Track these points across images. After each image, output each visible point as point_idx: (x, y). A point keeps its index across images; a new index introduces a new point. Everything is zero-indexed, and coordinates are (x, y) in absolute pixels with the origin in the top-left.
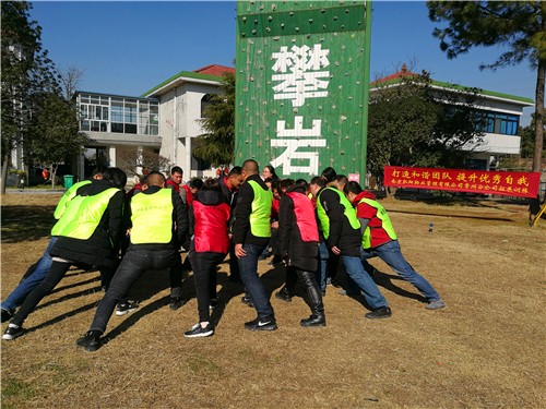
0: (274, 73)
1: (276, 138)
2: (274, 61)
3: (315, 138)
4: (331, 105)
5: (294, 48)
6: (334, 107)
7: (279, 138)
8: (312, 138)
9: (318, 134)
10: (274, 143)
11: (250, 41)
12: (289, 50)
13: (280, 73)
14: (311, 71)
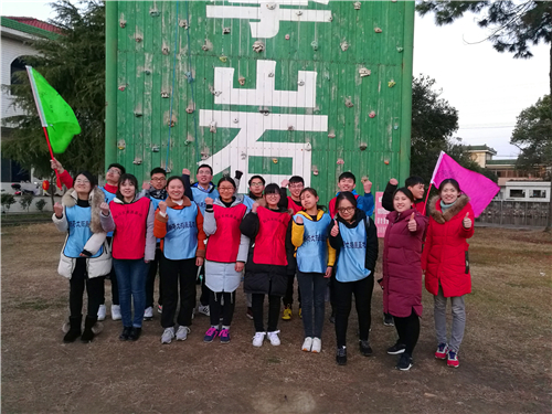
1: (213, 107)
3: (303, 111)
4: (338, 42)
6: (344, 46)
7: (220, 107)
8: (296, 111)
9: (311, 103)
10: (206, 118)
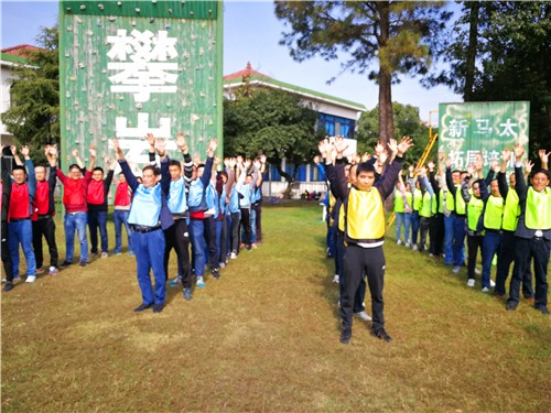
0: (110, 60)
2: (109, 46)
4: (181, 102)
5: (135, 32)
6: (184, 104)
9: (168, 135)
11: (77, 18)
12: (128, 34)
13: (118, 61)
14: (157, 61)
